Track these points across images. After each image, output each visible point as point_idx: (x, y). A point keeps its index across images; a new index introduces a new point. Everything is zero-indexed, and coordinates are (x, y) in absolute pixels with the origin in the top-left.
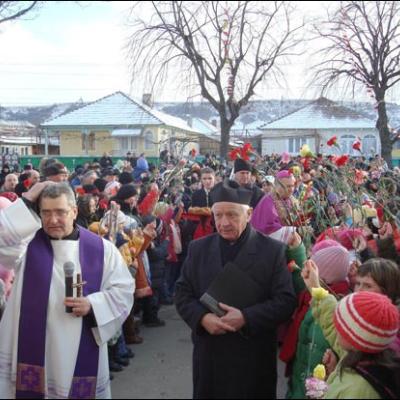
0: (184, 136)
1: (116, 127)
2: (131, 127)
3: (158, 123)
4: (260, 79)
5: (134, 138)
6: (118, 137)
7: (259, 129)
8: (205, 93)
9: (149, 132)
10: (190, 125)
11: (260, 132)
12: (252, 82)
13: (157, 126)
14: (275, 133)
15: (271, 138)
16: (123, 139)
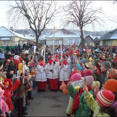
0: (23, 40)
1: (3, 37)
2: (7, 37)
3: (15, 36)
4: (47, 23)
5: (8, 40)
6: (3, 40)
7: (45, 38)
8: (31, 27)
9: (12, 39)
10: (24, 36)
11: (45, 39)
12: (45, 24)
13: (15, 37)
14: (50, 39)
15: (49, 40)
16: (5, 41)
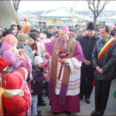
0: (82, 20)
1: (62, 17)
2: (66, 17)
4: (107, 4)
5: (67, 21)
6: (63, 20)
7: (104, 19)
8: (90, 8)
9: (71, 19)
10: (84, 17)
12: (104, 5)
13: (74, 17)
14: (109, 21)
16: (64, 21)
